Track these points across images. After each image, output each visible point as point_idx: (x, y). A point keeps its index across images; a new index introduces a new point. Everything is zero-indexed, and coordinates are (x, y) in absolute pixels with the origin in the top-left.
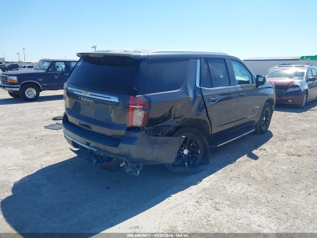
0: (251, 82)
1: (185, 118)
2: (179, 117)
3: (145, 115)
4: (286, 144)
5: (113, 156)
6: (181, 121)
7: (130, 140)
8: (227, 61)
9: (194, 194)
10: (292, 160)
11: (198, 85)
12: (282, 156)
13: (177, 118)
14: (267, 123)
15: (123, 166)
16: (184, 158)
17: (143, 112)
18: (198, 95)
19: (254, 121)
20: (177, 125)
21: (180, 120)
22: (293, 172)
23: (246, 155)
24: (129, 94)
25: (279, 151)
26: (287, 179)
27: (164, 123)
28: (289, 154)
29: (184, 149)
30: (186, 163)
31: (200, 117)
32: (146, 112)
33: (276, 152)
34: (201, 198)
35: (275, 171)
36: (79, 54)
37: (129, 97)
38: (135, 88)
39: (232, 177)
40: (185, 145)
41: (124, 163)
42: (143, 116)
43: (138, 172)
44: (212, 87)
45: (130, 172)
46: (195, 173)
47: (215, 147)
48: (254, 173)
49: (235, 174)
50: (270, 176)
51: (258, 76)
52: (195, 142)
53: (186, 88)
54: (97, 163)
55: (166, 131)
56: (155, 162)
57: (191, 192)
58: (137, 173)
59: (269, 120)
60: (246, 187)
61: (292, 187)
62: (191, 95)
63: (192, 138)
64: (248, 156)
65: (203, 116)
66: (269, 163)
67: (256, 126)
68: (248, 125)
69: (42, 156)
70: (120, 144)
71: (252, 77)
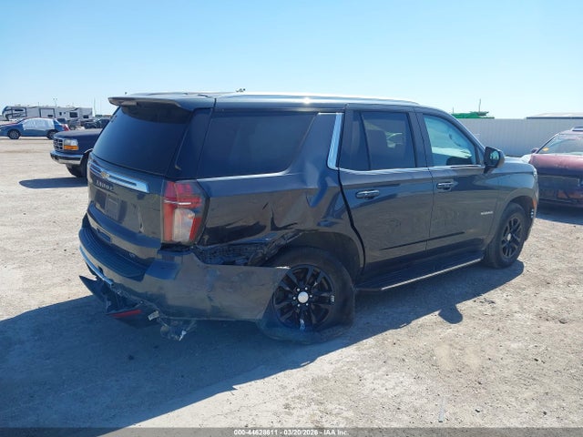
0: (474, 160)
1: (301, 231)
2: (285, 228)
3: (196, 220)
4: (544, 293)
5: (135, 298)
6: (291, 234)
7: (164, 270)
8: (412, 116)
9: (290, 388)
10: (542, 328)
11: (332, 164)
12: (524, 318)
13: (281, 229)
14: (516, 246)
15: (155, 320)
16: (298, 311)
17: (193, 215)
18: (332, 183)
19: (481, 241)
20: (283, 242)
21: (289, 233)
22: (530, 356)
23: (437, 313)
24: (167, 178)
25: (522, 308)
26: (507, 373)
27: (251, 238)
28: (542, 316)
29: (299, 293)
30: (302, 321)
31: (335, 229)
32: (200, 215)
33: (516, 307)
34: (300, 397)
35: (490, 352)
36: (114, 98)
37: (165, 184)
38: (176, 167)
39: (390, 358)
40: (302, 283)
41: (156, 315)
42: (192, 221)
43: (184, 333)
44: (369, 170)
45: (166, 333)
46: (315, 342)
47: (376, 290)
48: (442, 353)
49: (399, 351)
50: (474, 361)
51: (489, 150)
52: (325, 278)
53: (301, 169)
54: (110, 308)
55: (256, 255)
56: (221, 317)
57: (286, 381)
58: (179, 335)
59: (519, 240)
60: (408, 381)
61: (512, 394)
62: (313, 184)
63: (318, 270)
64: (440, 315)
65: (342, 227)
66: (487, 332)
67: (485, 253)
68: (468, 249)
69: (54, 285)
70: (146, 276)
71: (475, 149)
